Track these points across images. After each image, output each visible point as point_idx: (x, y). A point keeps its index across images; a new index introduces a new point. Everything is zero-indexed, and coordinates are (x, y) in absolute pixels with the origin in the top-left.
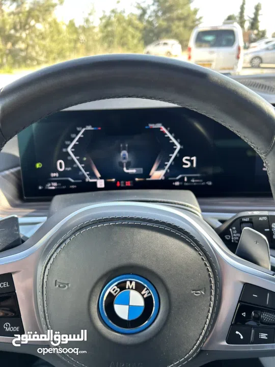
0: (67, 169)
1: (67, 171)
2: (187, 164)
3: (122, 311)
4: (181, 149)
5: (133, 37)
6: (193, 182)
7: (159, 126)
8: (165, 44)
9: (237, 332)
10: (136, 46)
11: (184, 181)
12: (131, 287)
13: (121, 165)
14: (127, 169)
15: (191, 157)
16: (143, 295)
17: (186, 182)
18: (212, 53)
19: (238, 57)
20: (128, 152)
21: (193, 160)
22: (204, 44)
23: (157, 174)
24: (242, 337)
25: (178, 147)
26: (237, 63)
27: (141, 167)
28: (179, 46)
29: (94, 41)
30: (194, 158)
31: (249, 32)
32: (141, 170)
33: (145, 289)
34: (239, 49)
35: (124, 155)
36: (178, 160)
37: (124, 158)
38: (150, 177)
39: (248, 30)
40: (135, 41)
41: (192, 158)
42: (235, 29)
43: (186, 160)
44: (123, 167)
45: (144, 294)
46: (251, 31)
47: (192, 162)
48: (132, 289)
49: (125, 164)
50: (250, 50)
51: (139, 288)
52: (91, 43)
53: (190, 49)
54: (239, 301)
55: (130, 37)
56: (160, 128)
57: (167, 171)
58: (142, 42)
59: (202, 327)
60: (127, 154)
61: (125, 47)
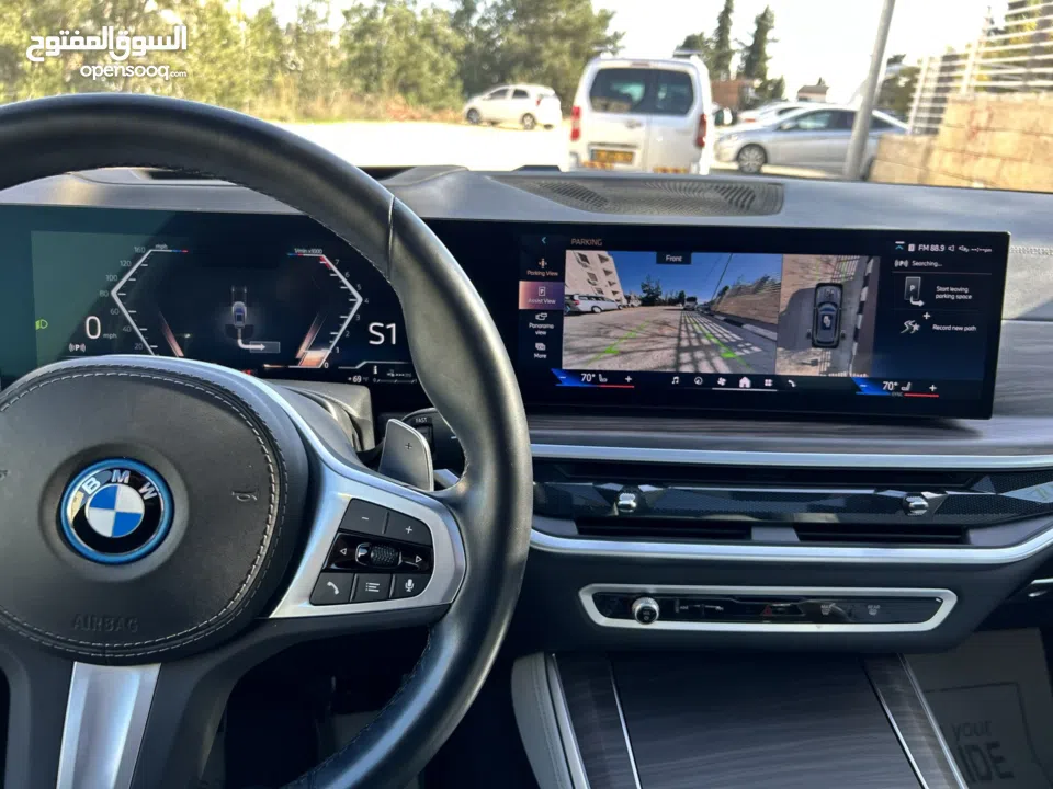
0: (105, 335)
1: (107, 339)
2: (378, 338)
3: (102, 523)
4: (363, 304)
5: (435, 68)
6: (390, 378)
7: (316, 253)
8: (520, 94)
9: (330, 584)
10: (443, 93)
11: (372, 375)
12: (120, 481)
13: (232, 332)
14: (244, 343)
15: (386, 323)
16: (142, 495)
17: (377, 376)
18: (631, 126)
19: (700, 143)
20: (248, 305)
21: (391, 329)
22: (614, 104)
23: (313, 357)
24: (337, 592)
25: (359, 300)
26: (700, 157)
27: (277, 340)
28: (557, 103)
29: (326, 70)
30: (393, 326)
31: (739, 81)
32: (277, 346)
33: (148, 484)
34: (702, 122)
35: (239, 310)
36: (358, 327)
37: (239, 318)
38: (297, 361)
39: (738, 75)
40: (441, 81)
41: (388, 327)
42: (691, 72)
43: (375, 328)
44: (237, 338)
45: (145, 493)
46: (747, 82)
47: (387, 333)
48: (123, 483)
49: (240, 331)
50: (740, 127)
51: (136, 482)
52: (315, 75)
53: (576, 113)
54: (339, 530)
55: (426, 67)
56: (320, 259)
57: (334, 350)
58: (459, 84)
59: (251, 560)
60: (245, 309)
61: (412, 96)
